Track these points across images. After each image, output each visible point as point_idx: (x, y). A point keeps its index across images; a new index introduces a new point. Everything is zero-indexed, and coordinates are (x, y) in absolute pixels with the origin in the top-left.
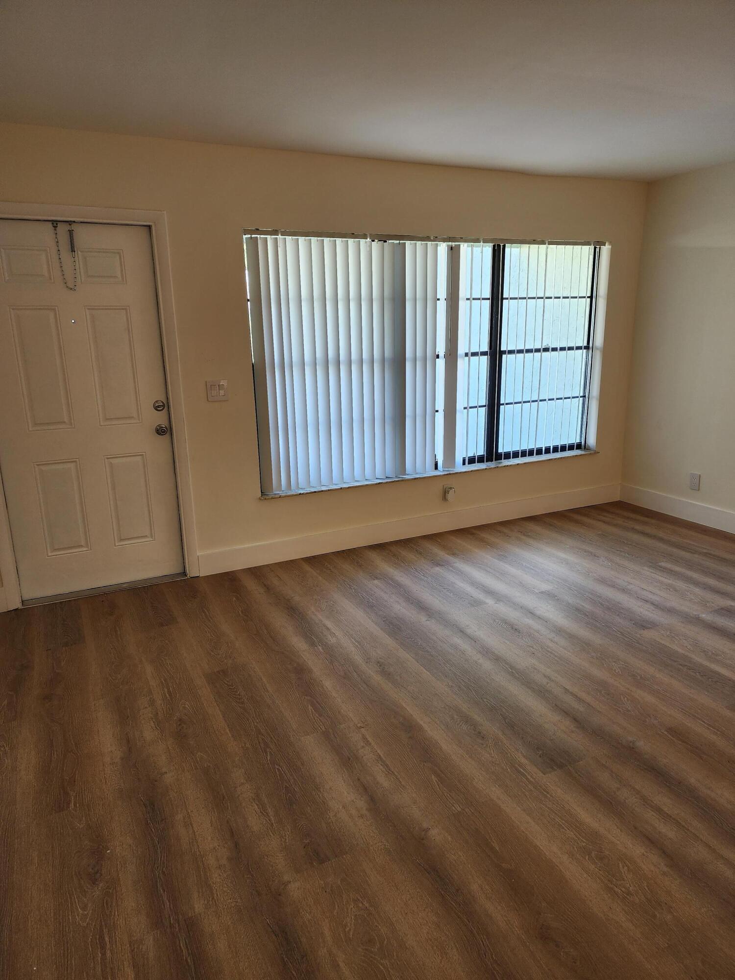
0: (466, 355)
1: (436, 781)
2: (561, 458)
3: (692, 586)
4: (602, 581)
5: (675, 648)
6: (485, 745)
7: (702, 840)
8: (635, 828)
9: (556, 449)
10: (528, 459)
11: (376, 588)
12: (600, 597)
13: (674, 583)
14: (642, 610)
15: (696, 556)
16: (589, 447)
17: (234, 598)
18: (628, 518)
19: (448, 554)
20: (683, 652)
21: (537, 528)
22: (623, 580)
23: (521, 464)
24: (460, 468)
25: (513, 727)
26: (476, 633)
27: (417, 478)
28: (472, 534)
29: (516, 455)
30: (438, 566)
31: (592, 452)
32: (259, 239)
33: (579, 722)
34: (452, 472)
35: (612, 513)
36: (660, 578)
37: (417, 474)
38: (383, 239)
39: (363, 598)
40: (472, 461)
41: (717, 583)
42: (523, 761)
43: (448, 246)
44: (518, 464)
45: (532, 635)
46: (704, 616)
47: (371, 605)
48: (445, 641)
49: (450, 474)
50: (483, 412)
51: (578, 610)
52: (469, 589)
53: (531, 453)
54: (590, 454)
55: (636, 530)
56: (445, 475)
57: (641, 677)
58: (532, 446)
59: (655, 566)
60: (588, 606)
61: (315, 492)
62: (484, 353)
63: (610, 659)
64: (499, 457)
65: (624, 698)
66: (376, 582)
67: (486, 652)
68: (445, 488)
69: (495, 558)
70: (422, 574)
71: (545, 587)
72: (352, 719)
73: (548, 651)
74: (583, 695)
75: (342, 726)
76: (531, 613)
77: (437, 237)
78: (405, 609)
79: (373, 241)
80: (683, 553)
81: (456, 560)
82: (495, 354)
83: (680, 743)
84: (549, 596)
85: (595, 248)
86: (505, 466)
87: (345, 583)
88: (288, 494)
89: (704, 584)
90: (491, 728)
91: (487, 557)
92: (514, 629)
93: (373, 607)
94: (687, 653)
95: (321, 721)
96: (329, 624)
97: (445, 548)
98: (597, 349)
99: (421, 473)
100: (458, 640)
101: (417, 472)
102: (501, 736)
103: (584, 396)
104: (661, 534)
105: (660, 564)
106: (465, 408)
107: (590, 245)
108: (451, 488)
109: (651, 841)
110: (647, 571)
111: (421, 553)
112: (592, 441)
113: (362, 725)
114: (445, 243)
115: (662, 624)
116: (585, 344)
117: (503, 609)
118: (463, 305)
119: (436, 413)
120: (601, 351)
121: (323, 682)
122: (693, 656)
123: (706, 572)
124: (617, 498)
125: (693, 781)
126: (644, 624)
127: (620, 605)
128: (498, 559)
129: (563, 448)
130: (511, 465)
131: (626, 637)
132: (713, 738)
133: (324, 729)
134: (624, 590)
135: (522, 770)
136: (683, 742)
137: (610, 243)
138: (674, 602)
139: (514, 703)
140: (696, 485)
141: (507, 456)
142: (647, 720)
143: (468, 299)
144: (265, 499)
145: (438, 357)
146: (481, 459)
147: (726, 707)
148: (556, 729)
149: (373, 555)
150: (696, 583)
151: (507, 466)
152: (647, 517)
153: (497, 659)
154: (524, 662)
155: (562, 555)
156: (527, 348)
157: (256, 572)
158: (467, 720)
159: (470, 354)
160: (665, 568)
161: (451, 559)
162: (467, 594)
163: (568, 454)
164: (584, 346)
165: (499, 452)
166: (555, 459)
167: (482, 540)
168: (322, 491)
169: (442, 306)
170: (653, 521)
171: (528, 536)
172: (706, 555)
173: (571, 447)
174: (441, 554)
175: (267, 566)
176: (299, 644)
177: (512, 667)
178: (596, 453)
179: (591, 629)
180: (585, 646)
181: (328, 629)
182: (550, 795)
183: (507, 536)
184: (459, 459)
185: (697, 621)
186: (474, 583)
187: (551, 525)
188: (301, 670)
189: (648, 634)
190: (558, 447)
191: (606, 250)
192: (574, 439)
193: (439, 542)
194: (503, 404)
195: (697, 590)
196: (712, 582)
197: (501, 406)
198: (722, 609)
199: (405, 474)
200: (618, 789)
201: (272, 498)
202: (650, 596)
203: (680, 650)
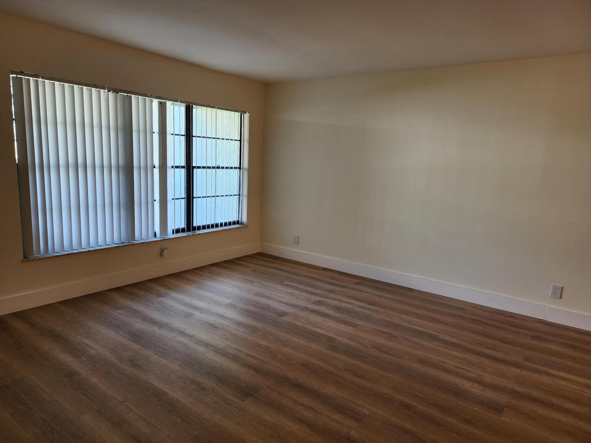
0: (173, 167)
1: (180, 421)
2: (229, 229)
3: (301, 292)
4: (258, 294)
5: (298, 323)
6: (207, 394)
7: (324, 414)
8: (293, 417)
9: (226, 224)
10: (211, 230)
11: (120, 315)
12: (258, 303)
13: (293, 292)
14: (280, 307)
15: (301, 277)
16: (243, 222)
17: (4, 335)
18: (265, 261)
19: (166, 289)
20: (302, 325)
21: (218, 270)
22: (267, 293)
23: (207, 233)
24: (170, 235)
25: (222, 380)
26: (191, 333)
27: (143, 242)
28: (180, 276)
29: (204, 227)
30: (160, 297)
31: (245, 225)
32: (23, 78)
33: (257, 370)
34: (166, 238)
35: (257, 259)
36: (286, 290)
37: (143, 240)
38: (116, 91)
39: (111, 322)
40: (178, 231)
41: (312, 289)
42: (231, 397)
43: (159, 101)
44: (206, 233)
45: (225, 329)
46: (308, 306)
47: (118, 327)
48: (173, 340)
49: (165, 239)
50: (183, 202)
51: (247, 311)
52: (182, 308)
53: (212, 226)
54: (244, 227)
55: (270, 266)
56: (161, 240)
57: (285, 341)
58: (213, 222)
59: (282, 284)
60: (252, 309)
61: (68, 254)
62: (183, 167)
63: (268, 335)
64: (194, 229)
65: (278, 353)
66: (119, 311)
67: (200, 342)
68: (161, 248)
69: (196, 289)
70: (151, 303)
71: (228, 301)
72: (116, 398)
73: (235, 336)
74: (257, 356)
75: (110, 404)
76: (222, 316)
77: (152, 95)
78: (143, 325)
79: (109, 92)
80: (295, 276)
81: (172, 292)
82: (189, 168)
83: (307, 370)
84: (230, 306)
85: (241, 114)
86: (198, 234)
87: (96, 314)
88: (46, 256)
89: (307, 291)
90: (209, 383)
91: (191, 288)
92: (214, 326)
93: (119, 327)
94: (304, 326)
95: (94, 404)
96: (88, 342)
97: (163, 286)
98: (245, 169)
99: (145, 240)
100: (181, 338)
101: (143, 239)
102: (216, 387)
103: (239, 195)
104: (283, 268)
105: (285, 283)
106: (173, 199)
107: (239, 112)
108: (165, 248)
109: (301, 421)
110: (279, 287)
111: (148, 291)
112: (245, 219)
113: (124, 400)
114: (157, 99)
115: (290, 313)
116: (239, 166)
117: (206, 317)
118: (169, 138)
119: (154, 202)
120: (247, 170)
121: (90, 379)
122: (306, 326)
123: (307, 285)
124: (259, 251)
125: (315, 387)
126: (282, 314)
127: (269, 306)
128: (199, 289)
129: (230, 224)
130: (201, 234)
131: (274, 322)
132: (322, 364)
133: (96, 408)
134: (269, 298)
135: (231, 403)
136: (309, 369)
137: (249, 113)
138: (294, 301)
139: (221, 367)
140: (297, 242)
141: (199, 228)
142: (290, 362)
143: (172, 134)
144: (27, 261)
145: (154, 167)
146: (183, 230)
147: (325, 348)
148: (245, 376)
149: (114, 295)
150: (303, 291)
151: (200, 234)
152: (274, 259)
153: (207, 345)
154: (221, 343)
155: (234, 283)
156: (208, 165)
157: (20, 315)
158: (194, 382)
159: (174, 167)
160: (287, 284)
161: (169, 291)
162: (182, 311)
163: (232, 227)
164: (238, 167)
165: (194, 226)
166: (226, 229)
167: (187, 279)
168: (74, 253)
169: (156, 138)
170: (278, 262)
171: (214, 275)
172: (305, 276)
173: (234, 223)
174: (162, 290)
175: (30, 309)
176: (66, 358)
177: (216, 348)
178: (247, 226)
179: (256, 320)
180: (254, 330)
181: (88, 345)
182: (249, 412)
183: (202, 275)
184: (170, 230)
185: (306, 309)
186: (186, 304)
187: (226, 267)
188: (71, 375)
189: (285, 319)
190: (227, 223)
191: (247, 116)
192: (235, 219)
193: (159, 283)
194: (195, 198)
195: (304, 294)
196: (310, 289)
197: (194, 199)
198: (316, 302)
199: (134, 240)
200: (282, 399)
201: (33, 260)
202: (283, 299)
203: (300, 324)
